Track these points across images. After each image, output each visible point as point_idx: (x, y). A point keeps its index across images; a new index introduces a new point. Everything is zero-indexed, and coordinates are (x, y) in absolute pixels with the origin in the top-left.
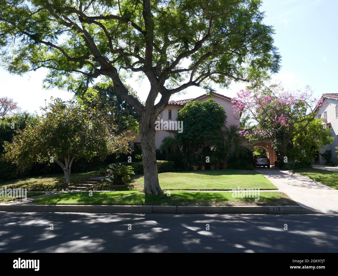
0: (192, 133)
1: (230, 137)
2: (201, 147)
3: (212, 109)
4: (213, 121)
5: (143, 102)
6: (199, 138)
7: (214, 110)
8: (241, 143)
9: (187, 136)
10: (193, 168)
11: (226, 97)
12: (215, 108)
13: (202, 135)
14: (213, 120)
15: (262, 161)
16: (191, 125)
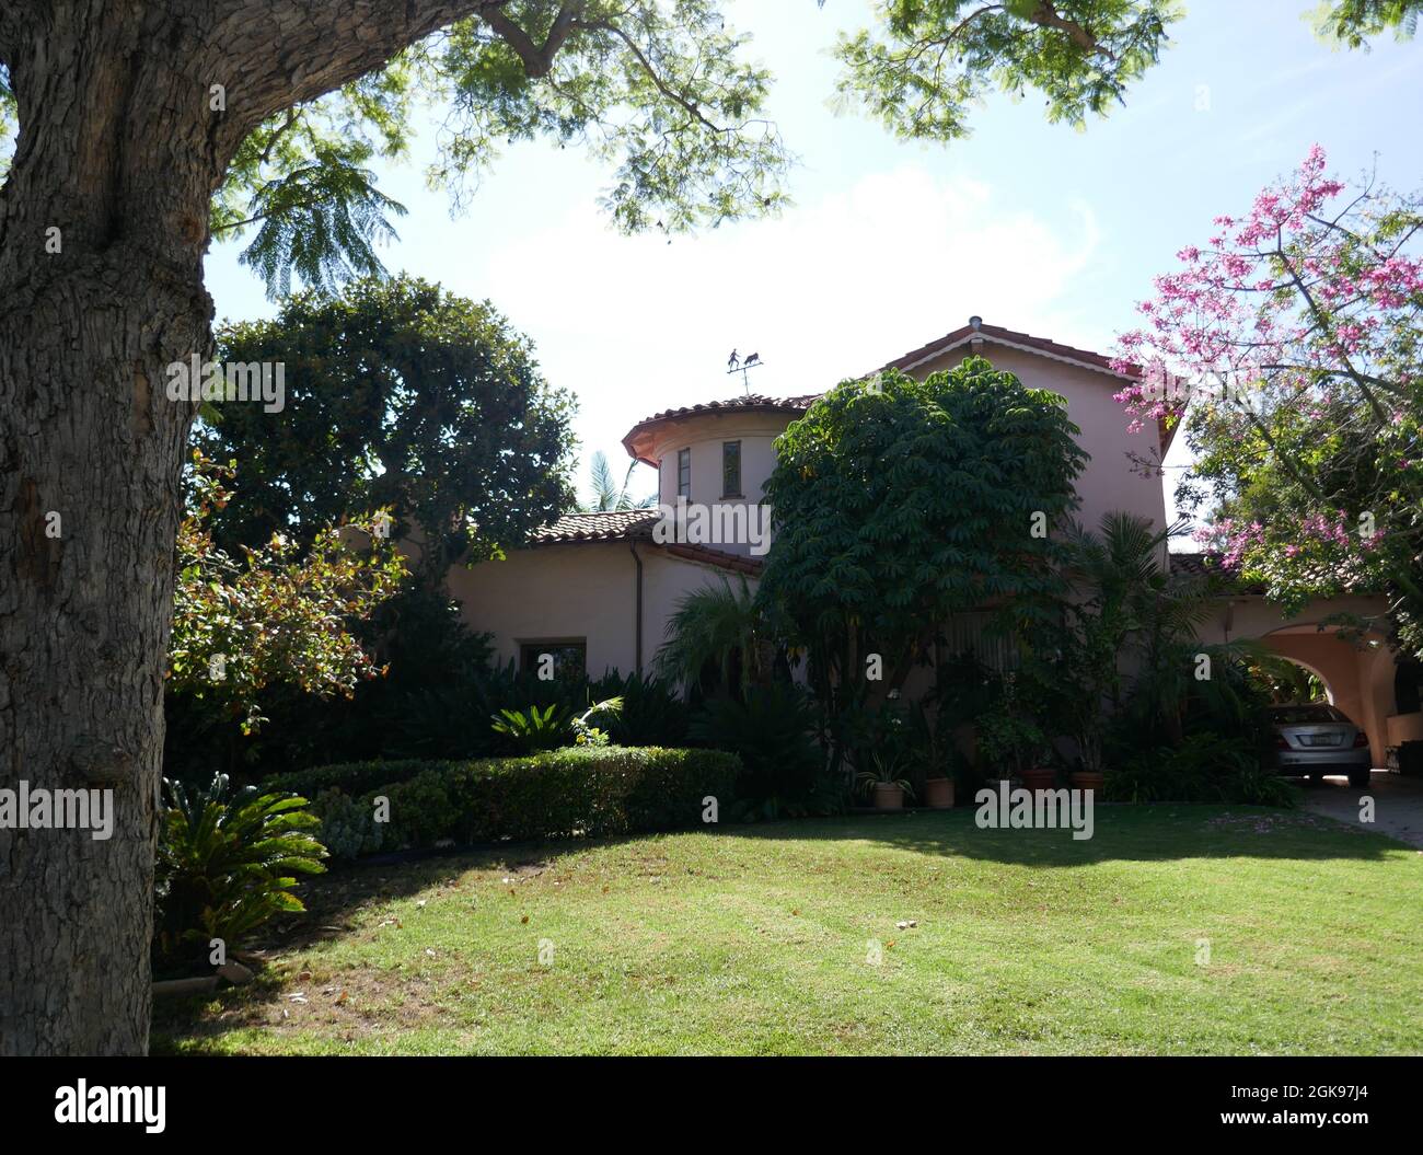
0: (861, 560)
1: (1110, 589)
2: (924, 659)
3: (983, 417)
4: (993, 482)
5: (563, 391)
6: (906, 595)
7: (1002, 414)
8: (1187, 628)
9: (828, 581)
10: (873, 792)
11: (1069, 351)
12: (1005, 403)
13: (925, 572)
14: (998, 474)
15: (1317, 740)
16: (856, 516)
